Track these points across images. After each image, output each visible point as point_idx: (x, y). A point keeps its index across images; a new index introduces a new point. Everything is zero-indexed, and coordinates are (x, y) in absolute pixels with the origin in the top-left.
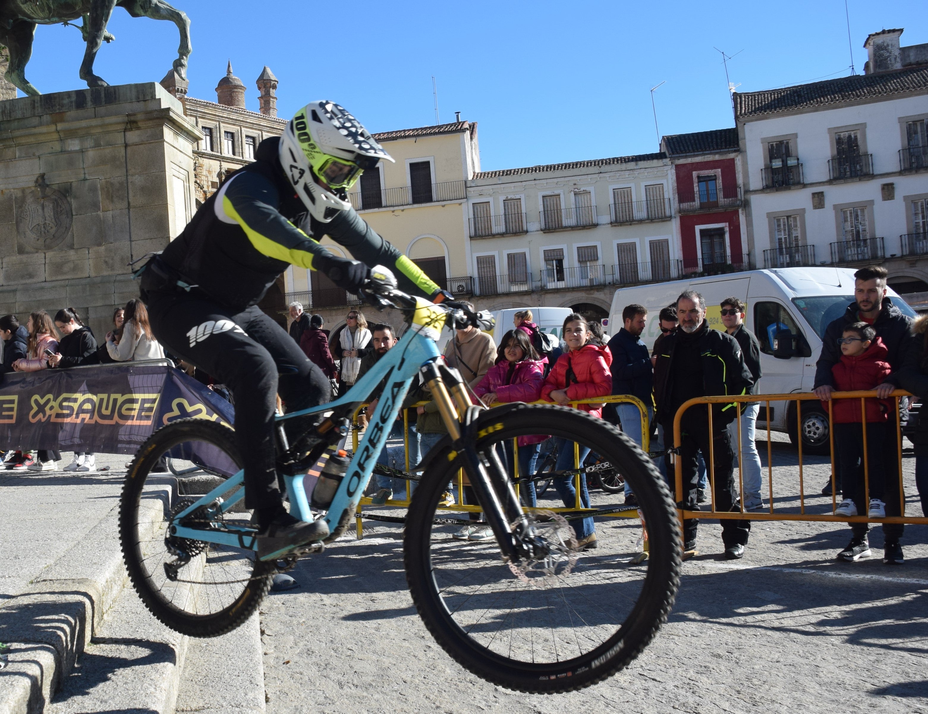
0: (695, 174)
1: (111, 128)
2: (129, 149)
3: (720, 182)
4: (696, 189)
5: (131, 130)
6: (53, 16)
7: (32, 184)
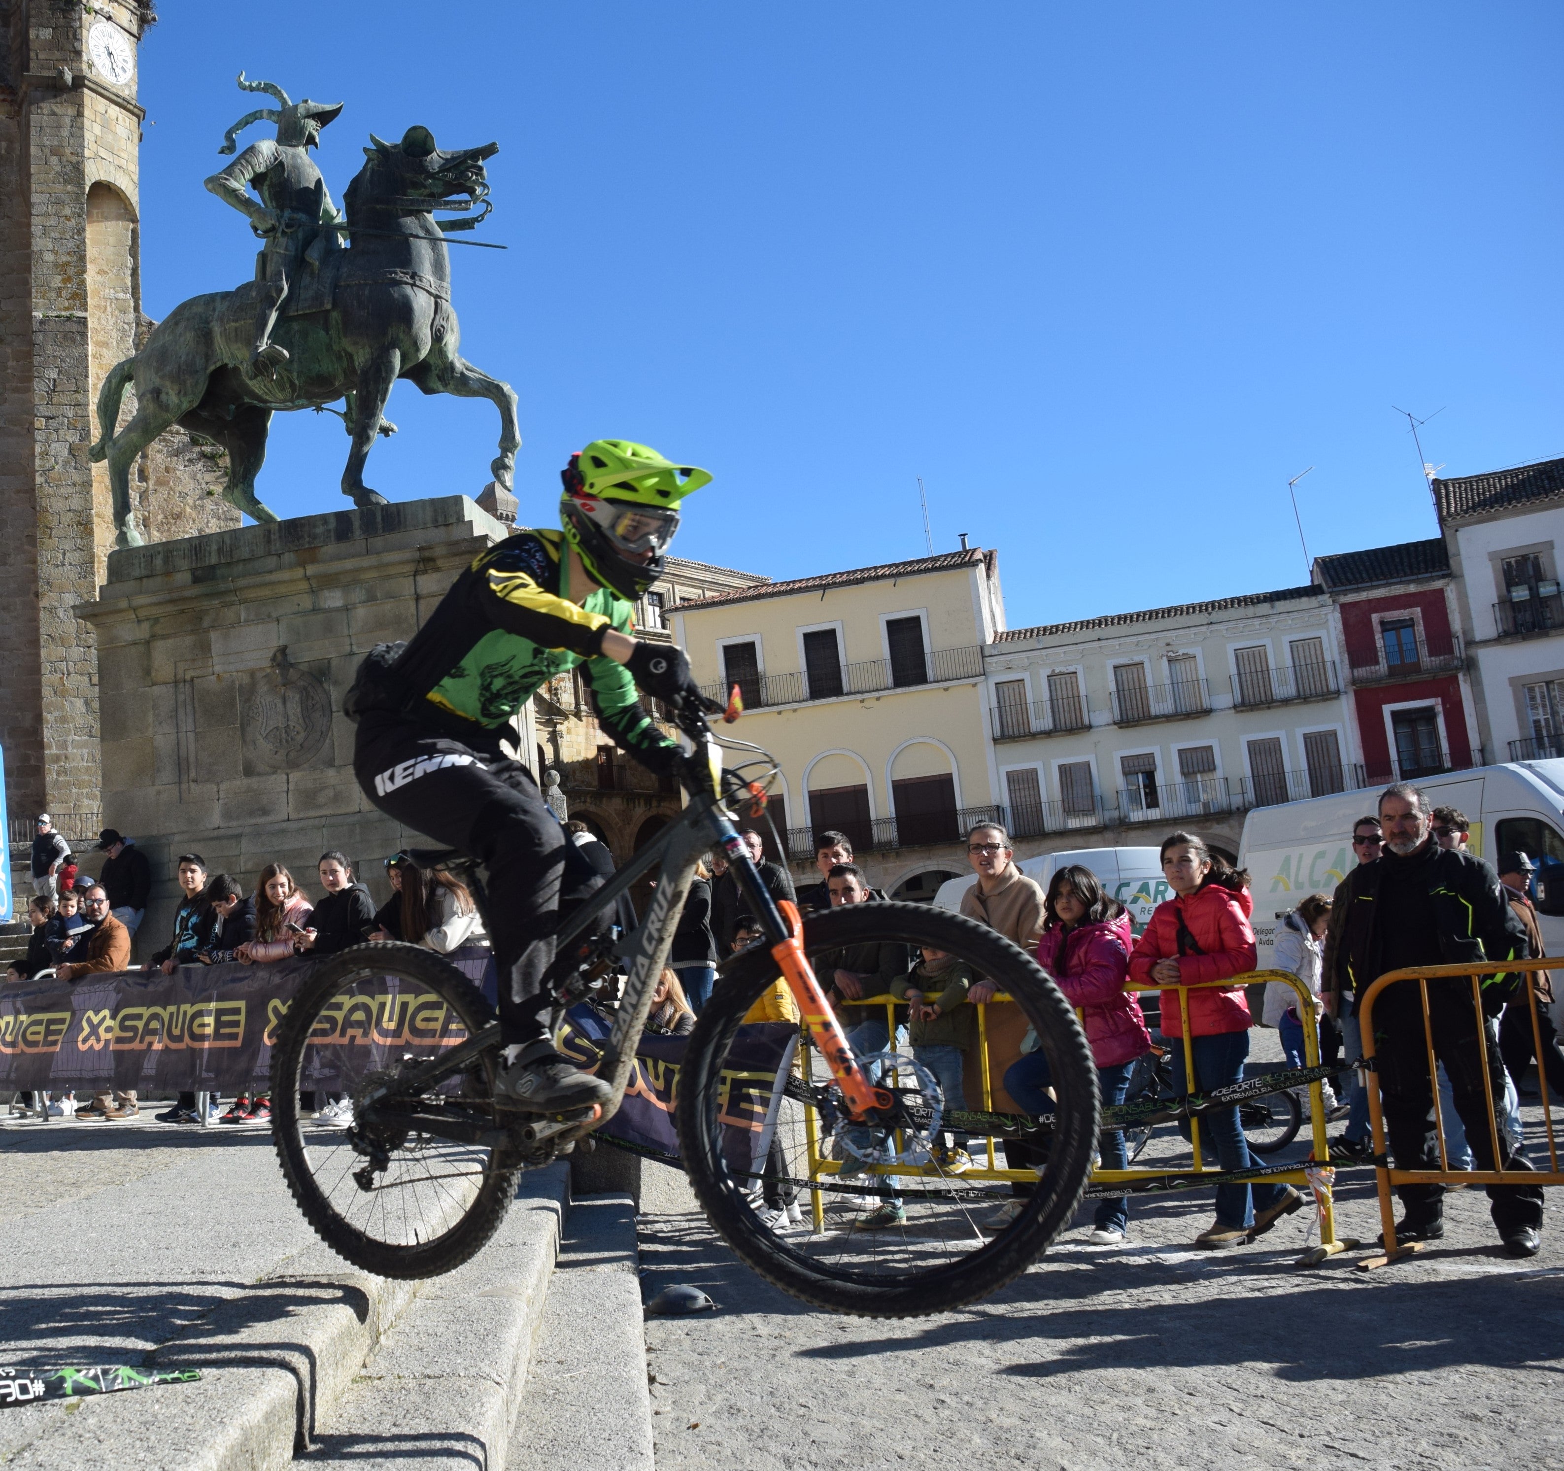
0: (1375, 618)
1: (392, 571)
2: (422, 603)
3: (1420, 629)
4: (1379, 643)
5: (424, 571)
6: (296, 398)
7: (267, 663)
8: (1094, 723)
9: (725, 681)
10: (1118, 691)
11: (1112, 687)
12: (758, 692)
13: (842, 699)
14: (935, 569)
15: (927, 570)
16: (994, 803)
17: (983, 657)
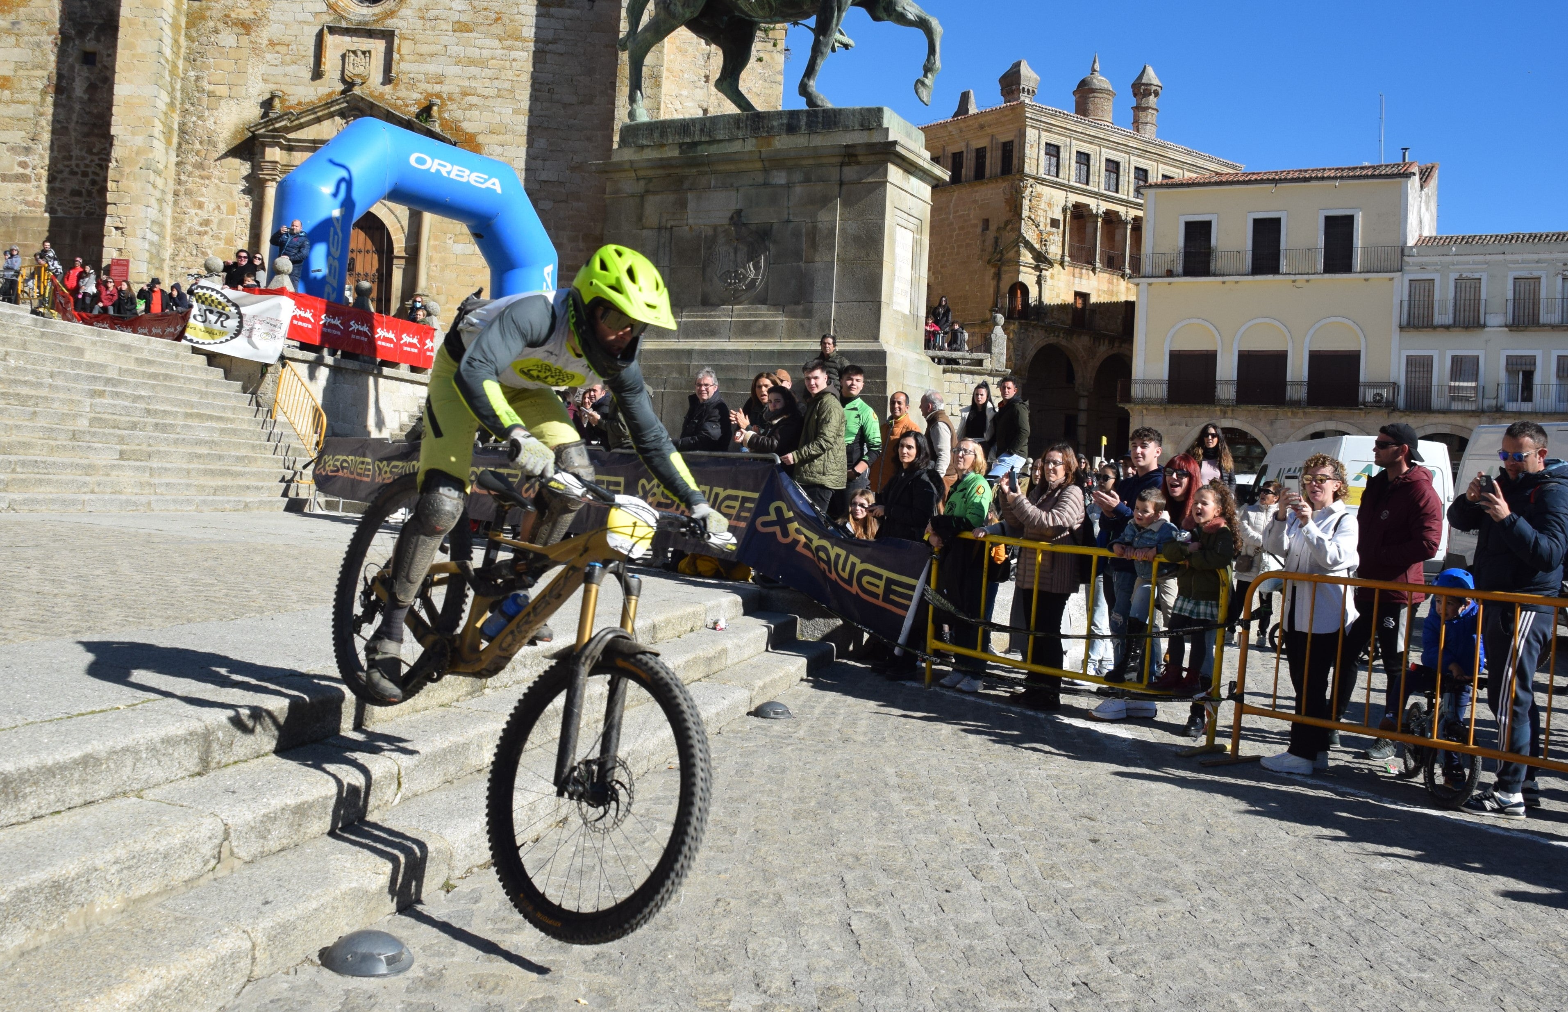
1: (825, 161)
2: (844, 187)
5: (849, 164)
6: (775, 15)
7: (726, 221)
8: (1488, 323)
9: (1182, 251)
10: (1514, 299)
11: (1510, 295)
12: (1209, 262)
13: (1277, 277)
14: (1373, 176)
15: (1366, 177)
16: (1392, 380)
17: (1403, 254)
